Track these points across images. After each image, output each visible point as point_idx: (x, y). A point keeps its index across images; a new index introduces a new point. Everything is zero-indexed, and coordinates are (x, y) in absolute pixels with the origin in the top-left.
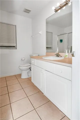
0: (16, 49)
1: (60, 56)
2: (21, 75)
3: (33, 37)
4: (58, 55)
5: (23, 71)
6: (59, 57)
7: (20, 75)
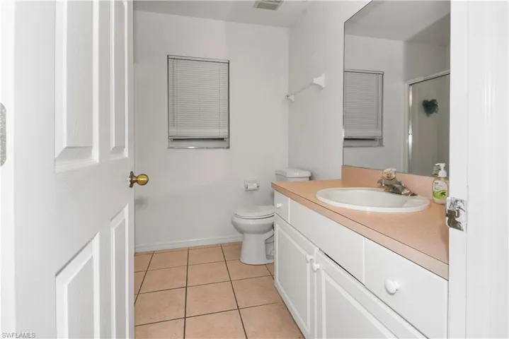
0: (228, 148)
1: (406, 191)
2: (240, 249)
3: (292, 98)
4: (394, 188)
5: (247, 235)
6: (400, 194)
7: (237, 247)
